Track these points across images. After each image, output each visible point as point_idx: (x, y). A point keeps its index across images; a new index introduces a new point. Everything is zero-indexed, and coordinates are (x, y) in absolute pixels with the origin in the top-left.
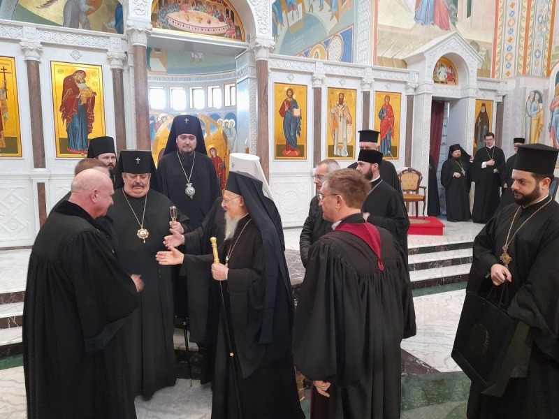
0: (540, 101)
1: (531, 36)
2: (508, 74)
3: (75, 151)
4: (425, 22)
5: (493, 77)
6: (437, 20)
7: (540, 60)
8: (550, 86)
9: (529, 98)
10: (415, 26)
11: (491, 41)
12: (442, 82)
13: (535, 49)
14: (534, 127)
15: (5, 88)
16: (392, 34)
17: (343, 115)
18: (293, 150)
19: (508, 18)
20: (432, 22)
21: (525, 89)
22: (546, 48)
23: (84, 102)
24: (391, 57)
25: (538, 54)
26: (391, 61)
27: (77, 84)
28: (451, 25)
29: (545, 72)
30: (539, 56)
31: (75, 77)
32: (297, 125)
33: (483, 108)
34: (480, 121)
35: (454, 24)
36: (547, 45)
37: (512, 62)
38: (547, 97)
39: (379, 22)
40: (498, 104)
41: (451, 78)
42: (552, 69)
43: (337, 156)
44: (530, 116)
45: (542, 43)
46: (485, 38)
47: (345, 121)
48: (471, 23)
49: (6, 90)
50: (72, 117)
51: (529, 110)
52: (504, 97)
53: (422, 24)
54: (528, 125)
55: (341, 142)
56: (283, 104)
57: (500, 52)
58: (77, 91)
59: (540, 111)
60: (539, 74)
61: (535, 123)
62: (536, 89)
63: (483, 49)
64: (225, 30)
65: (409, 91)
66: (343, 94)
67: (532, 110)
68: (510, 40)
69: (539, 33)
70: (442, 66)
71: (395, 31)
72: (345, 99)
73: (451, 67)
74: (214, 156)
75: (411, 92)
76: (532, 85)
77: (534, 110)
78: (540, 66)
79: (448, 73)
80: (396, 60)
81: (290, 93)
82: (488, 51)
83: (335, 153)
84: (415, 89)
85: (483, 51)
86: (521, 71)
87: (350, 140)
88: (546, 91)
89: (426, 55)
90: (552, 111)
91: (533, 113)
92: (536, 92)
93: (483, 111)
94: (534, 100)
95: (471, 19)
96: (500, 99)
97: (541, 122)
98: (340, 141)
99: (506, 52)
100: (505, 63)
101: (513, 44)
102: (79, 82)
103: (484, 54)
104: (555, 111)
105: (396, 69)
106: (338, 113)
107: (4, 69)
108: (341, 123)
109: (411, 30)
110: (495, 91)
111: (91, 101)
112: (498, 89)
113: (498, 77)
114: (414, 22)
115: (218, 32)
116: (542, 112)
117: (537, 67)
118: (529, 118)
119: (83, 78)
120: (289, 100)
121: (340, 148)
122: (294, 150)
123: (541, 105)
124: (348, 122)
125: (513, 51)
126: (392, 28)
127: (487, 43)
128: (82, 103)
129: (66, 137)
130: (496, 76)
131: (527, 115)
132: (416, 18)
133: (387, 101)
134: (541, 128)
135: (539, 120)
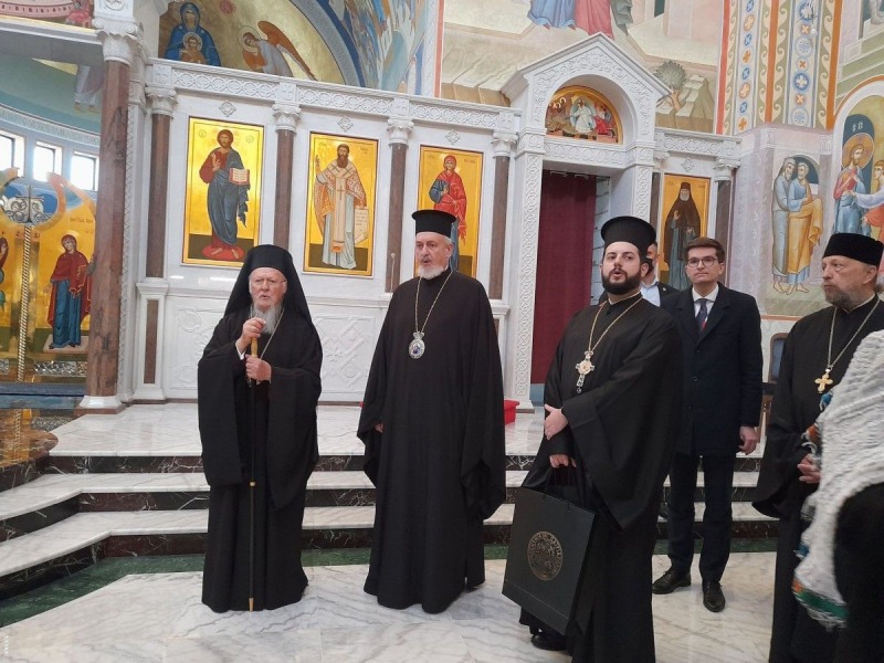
0: (812, 177)
1: (784, 45)
2: (743, 124)
4: (552, 23)
5: (720, 131)
6: (584, 18)
7: (809, 93)
8: (835, 147)
9: (782, 170)
10: (529, 30)
11: (716, 63)
12: (584, 137)
13: (794, 70)
14: (796, 234)
16: (475, 42)
17: (347, 188)
18: (227, 247)
19: (745, 14)
20: (570, 22)
21: (770, 152)
22: (822, 69)
24: (472, 86)
25: (802, 82)
26: (474, 93)
28: (616, 30)
29: (823, 120)
30: (806, 87)
32: (238, 200)
33: (684, 192)
34: (676, 217)
35: (623, 28)
36: (827, 65)
37: (749, 100)
38: (828, 172)
39: (446, 19)
40: (721, 184)
41: (607, 129)
42: (838, 112)
43: (330, 266)
44: (786, 210)
45: (811, 60)
46: (699, 55)
47: (350, 200)
48: (666, 26)
51: (782, 196)
52: (734, 171)
53: (546, 26)
54: (781, 228)
55: (341, 239)
56: (210, 158)
57: (731, 84)
59: (811, 200)
60: (806, 122)
61: (797, 225)
62: (800, 153)
63: (695, 77)
64: (68, 11)
65: (498, 148)
66: (347, 148)
67: (792, 195)
68: (746, 58)
69: (805, 39)
70: (581, 104)
71: (484, 37)
72: (350, 158)
73: (605, 108)
74: (72, 252)
75: (503, 150)
76: (790, 144)
77: (797, 197)
78: (808, 106)
79: (596, 119)
80: (486, 91)
81: (225, 139)
82: (706, 83)
83: (325, 260)
84: (514, 145)
85: (694, 82)
86: (763, 116)
87: (362, 237)
88: (826, 160)
89: (529, 77)
90: (838, 199)
91: (794, 203)
92: (799, 159)
93: (685, 198)
94: (795, 175)
95: (666, 20)
96: (725, 175)
97: (817, 224)
98: (338, 236)
99: (740, 81)
100: (739, 103)
101: (751, 64)
103: (697, 87)
104: (843, 198)
105: (483, 105)
106: (334, 183)
108: (341, 203)
109: (520, 36)
110: (714, 158)
112: (719, 155)
113: (728, 133)
114: (529, 22)
115: (51, 14)
116: (817, 202)
117: (800, 109)
118: (783, 214)
120: (223, 151)
121: (337, 250)
122: (230, 248)
123: (814, 189)
124: (356, 202)
125: (751, 77)
126: (476, 30)
127: (704, 67)
130: (725, 130)
131: (777, 207)
132: (531, 14)
133: (450, 166)
134: (815, 236)
135: (809, 218)
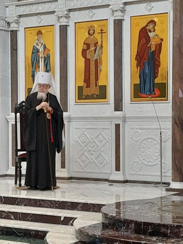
3: (145, 96)
15: (102, 45)
23: (153, 49)
27: (149, 33)
31: (148, 28)
49: (102, 47)
50: (143, 64)
58: (148, 39)
102: (150, 31)
107: (102, 30)
111: (159, 47)
119: (154, 28)
128: (152, 50)
129: (139, 82)
